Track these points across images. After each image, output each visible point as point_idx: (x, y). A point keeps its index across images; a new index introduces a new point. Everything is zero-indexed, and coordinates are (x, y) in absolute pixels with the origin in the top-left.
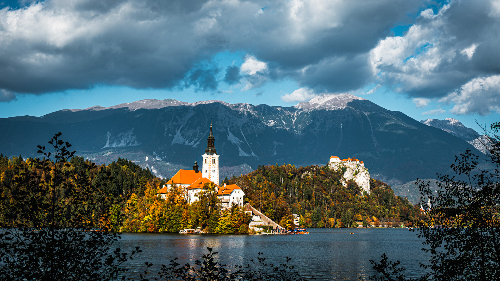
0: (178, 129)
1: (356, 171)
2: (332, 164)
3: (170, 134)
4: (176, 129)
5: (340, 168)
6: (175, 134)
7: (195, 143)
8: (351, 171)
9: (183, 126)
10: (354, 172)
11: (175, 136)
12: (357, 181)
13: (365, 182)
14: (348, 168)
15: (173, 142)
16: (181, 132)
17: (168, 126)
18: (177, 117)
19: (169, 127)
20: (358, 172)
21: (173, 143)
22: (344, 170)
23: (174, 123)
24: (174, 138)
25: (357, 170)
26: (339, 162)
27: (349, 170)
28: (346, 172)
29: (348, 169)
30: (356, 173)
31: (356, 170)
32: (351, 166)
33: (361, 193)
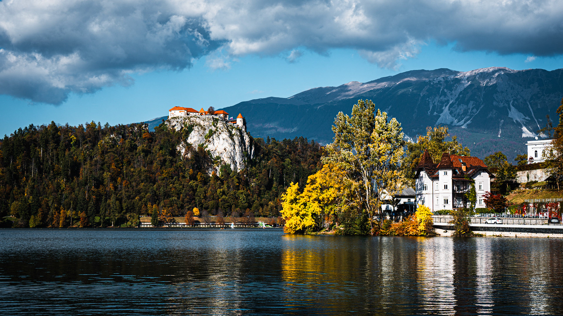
0: (446, 106)
1: (211, 131)
2: (172, 120)
3: (435, 113)
4: (443, 106)
5: (186, 126)
6: (442, 111)
7: (465, 122)
8: (201, 132)
9: (452, 101)
10: (207, 132)
11: (441, 115)
12: (210, 147)
13: (227, 149)
14: (196, 126)
15: (438, 121)
16: (449, 110)
17: (433, 102)
18: (445, 90)
19: (435, 103)
20: (215, 133)
21: (438, 123)
22: (190, 129)
23: (441, 98)
24: (440, 116)
25: (214, 129)
26: (185, 116)
27: (197, 130)
28: (193, 132)
29: (196, 128)
30: (211, 133)
31: (210, 128)
32: (202, 123)
33: (217, 168)
